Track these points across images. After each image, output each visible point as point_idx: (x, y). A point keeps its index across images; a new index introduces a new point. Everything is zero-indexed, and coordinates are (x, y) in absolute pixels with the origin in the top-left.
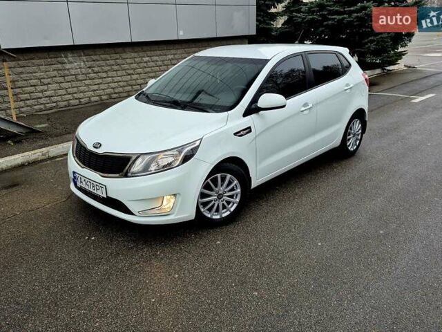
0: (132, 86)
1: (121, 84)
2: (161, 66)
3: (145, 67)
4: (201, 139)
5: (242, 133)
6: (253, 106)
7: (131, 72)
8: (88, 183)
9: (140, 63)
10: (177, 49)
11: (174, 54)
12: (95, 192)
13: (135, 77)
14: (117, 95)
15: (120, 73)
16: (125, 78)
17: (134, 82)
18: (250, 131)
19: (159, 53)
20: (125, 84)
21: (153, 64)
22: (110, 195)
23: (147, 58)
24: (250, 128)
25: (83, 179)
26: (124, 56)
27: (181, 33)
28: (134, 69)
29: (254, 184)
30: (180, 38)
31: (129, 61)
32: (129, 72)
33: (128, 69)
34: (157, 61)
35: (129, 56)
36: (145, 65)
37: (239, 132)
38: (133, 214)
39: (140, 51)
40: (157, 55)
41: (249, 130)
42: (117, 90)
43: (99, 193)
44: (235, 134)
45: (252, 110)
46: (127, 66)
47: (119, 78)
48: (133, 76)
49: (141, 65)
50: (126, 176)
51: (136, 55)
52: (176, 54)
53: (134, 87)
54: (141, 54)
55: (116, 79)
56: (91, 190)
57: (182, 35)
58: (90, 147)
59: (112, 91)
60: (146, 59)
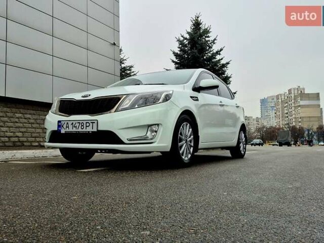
4: (173, 91)
5: (194, 98)
12: (84, 130)
24: (197, 98)
25: (70, 123)
43: (89, 129)
44: (191, 97)
48: (2, 128)
50: (116, 111)
51: (8, 110)
53: (2, 138)
54: (14, 110)
56: (80, 130)
58: (79, 98)
60: (18, 115)
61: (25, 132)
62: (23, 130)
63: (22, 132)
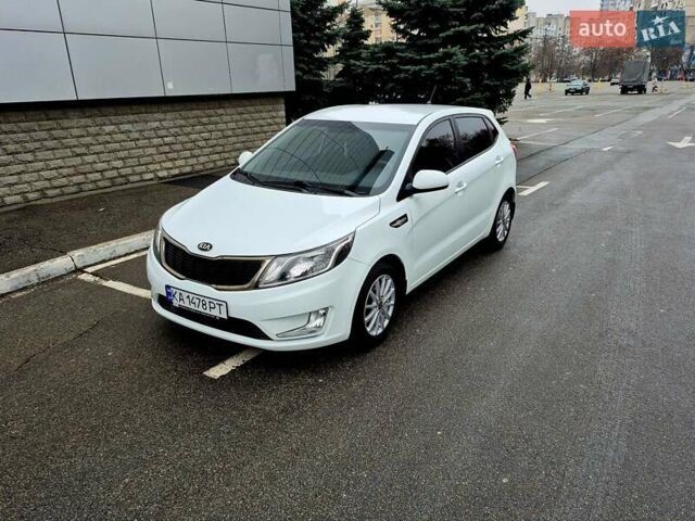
0: (85, 174)
1: (65, 171)
2: (138, 140)
3: (109, 143)
4: (355, 232)
5: (398, 223)
6: (408, 186)
7: (83, 150)
8: (195, 300)
9: (99, 134)
10: (165, 112)
11: (160, 121)
12: (208, 311)
13: (89, 159)
14: (58, 191)
15: (59, 153)
16: (70, 162)
17: (88, 168)
18: (407, 221)
19: (131, 118)
20: (71, 171)
21: (123, 137)
22: (232, 315)
23: (112, 128)
24: (405, 216)
25: (185, 295)
26: (65, 123)
27: (170, 86)
28: (87, 146)
29: (410, 287)
30: (168, 94)
31: (76, 132)
32: (78, 151)
33: (75, 146)
34: (130, 132)
35: (76, 124)
36: (108, 138)
37: (395, 222)
38: (269, 339)
39: (96, 116)
40: (129, 122)
41: (404, 218)
42: (56, 183)
43: (215, 313)
44: (391, 224)
45: (406, 192)
46: (73, 142)
47: (59, 162)
48: (86, 158)
49: (101, 139)
50: (256, 287)
51: (89, 121)
52: (165, 120)
53: (89, 176)
54: (98, 120)
55: (52, 164)
56: (201, 309)
57: (172, 89)
58: (193, 249)
59: (47, 184)
60: (108, 129)
61: (126, 158)
62: (122, 154)
63: (122, 159)
